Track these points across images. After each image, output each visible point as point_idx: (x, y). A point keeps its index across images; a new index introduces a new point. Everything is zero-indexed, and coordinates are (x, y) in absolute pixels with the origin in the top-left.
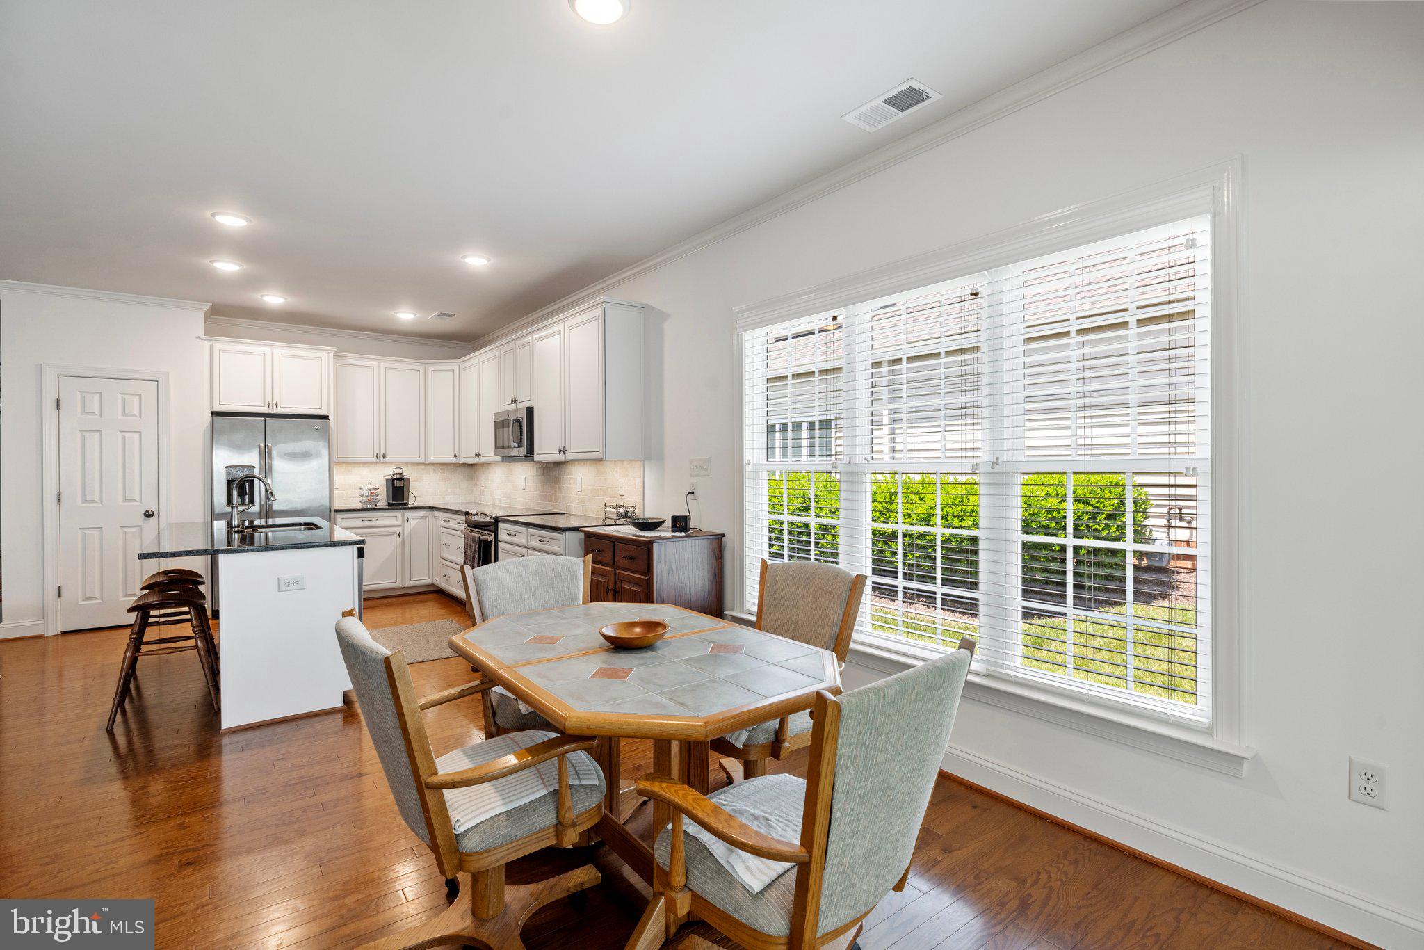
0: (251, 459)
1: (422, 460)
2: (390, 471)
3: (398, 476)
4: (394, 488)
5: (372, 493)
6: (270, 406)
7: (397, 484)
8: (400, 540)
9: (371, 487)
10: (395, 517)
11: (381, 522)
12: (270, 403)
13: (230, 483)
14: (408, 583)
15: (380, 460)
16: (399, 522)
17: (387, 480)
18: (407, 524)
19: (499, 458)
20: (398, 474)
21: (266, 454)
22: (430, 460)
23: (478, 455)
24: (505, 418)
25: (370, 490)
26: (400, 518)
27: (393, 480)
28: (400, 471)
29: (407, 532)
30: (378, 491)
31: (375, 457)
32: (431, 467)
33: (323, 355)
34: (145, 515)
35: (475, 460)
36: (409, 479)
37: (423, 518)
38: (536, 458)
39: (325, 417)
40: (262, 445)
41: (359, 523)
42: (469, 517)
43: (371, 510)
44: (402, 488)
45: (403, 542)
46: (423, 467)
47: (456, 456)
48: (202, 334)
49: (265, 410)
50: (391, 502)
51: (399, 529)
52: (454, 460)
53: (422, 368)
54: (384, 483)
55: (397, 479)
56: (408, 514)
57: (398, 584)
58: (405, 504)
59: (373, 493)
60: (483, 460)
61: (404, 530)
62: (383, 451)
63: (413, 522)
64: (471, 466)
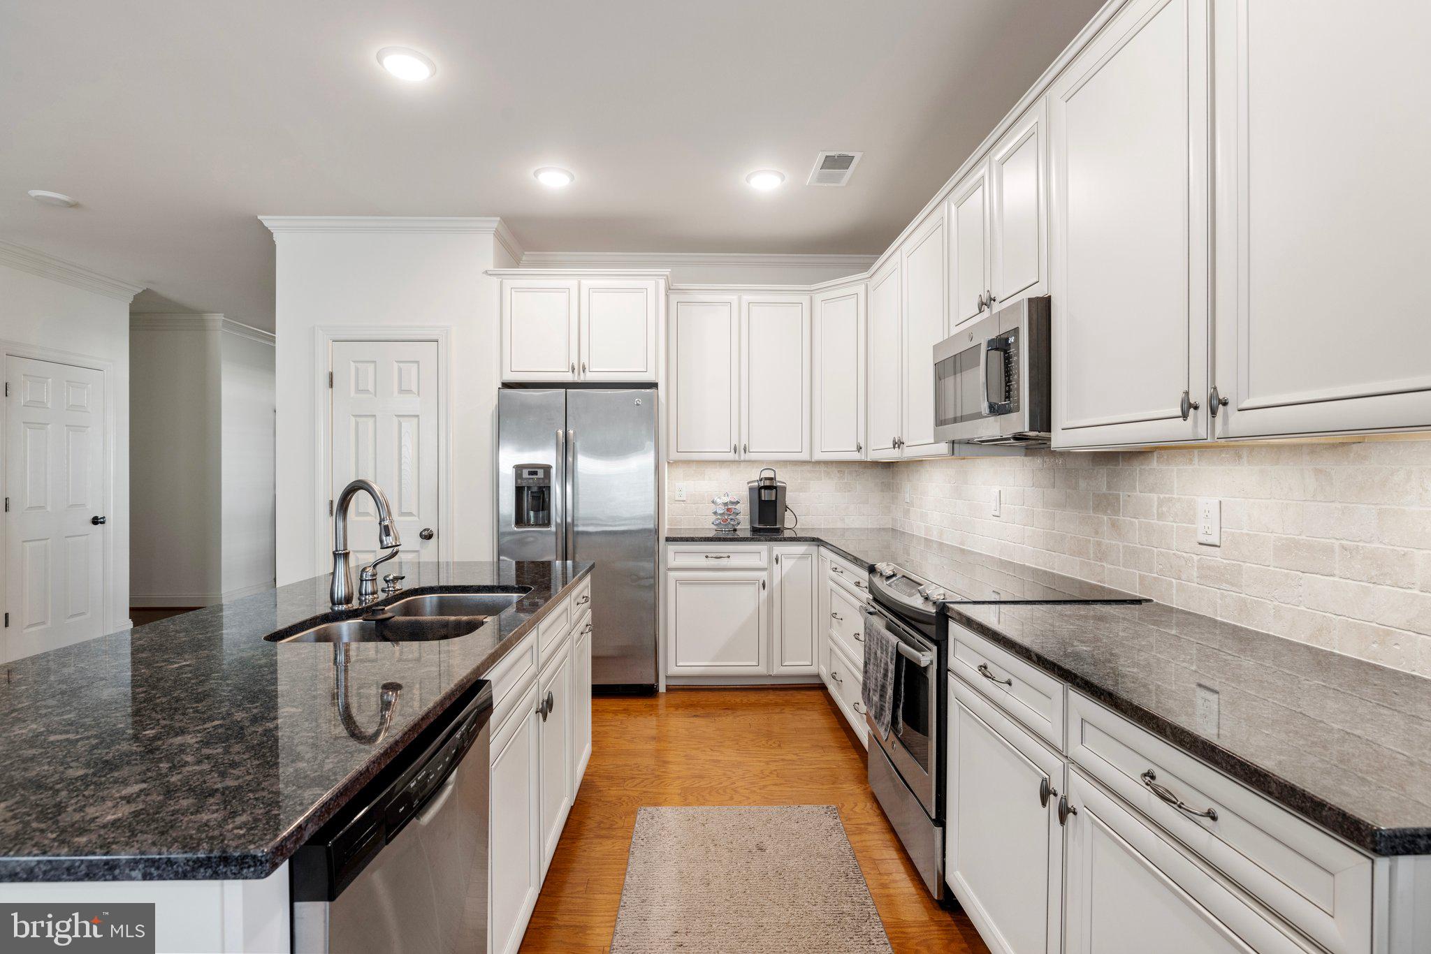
0: (546, 456)
1: (805, 456)
2: (754, 475)
3: (768, 483)
4: (761, 501)
5: (728, 510)
6: (576, 371)
7: (765, 495)
8: (764, 594)
9: (726, 500)
10: (756, 555)
11: (735, 561)
12: (576, 367)
13: (519, 490)
14: (778, 670)
15: (740, 455)
16: (763, 563)
17: (751, 489)
18: (776, 568)
19: (943, 448)
20: (766, 479)
21: (566, 448)
22: (818, 456)
23: (898, 444)
24: (967, 345)
25: (726, 504)
26: (765, 554)
27: (760, 488)
28: (769, 474)
29: (776, 580)
30: (738, 507)
31: (733, 451)
32: (823, 468)
33: (650, 284)
34: (421, 535)
35: (891, 455)
36: (784, 489)
37: (803, 556)
38: (1059, 439)
39: (654, 385)
40: (561, 432)
41: (701, 561)
42: (877, 580)
43: (725, 540)
44: (773, 504)
45: (770, 599)
46: (808, 467)
47: (859, 448)
48: (490, 266)
49: (569, 377)
50: (757, 526)
51: (763, 575)
52: (857, 456)
53: (805, 299)
54: (745, 493)
55: (766, 488)
56: (779, 549)
57: (761, 670)
58: (778, 531)
59: (730, 509)
60: (907, 453)
61: (771, 577)
62: (744, 441)
63: (787, 564)
64: (888, 466)
